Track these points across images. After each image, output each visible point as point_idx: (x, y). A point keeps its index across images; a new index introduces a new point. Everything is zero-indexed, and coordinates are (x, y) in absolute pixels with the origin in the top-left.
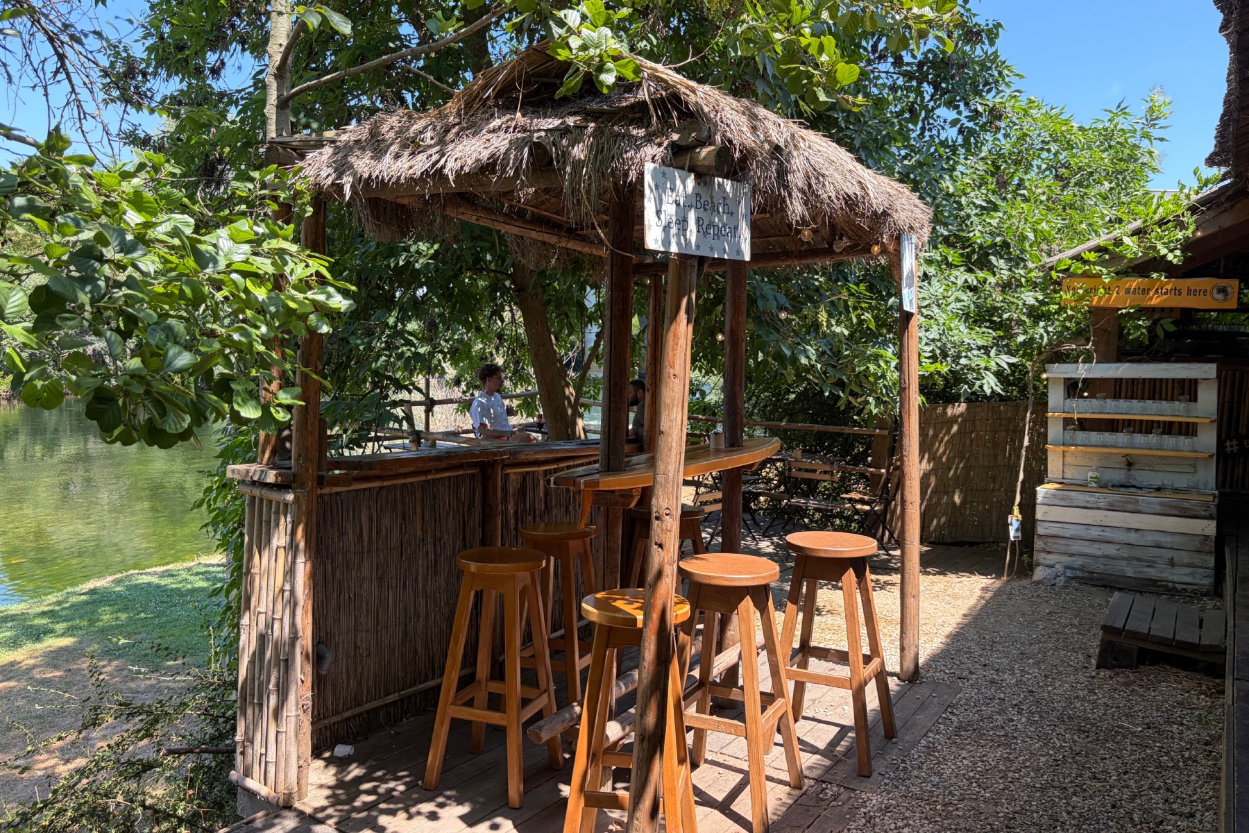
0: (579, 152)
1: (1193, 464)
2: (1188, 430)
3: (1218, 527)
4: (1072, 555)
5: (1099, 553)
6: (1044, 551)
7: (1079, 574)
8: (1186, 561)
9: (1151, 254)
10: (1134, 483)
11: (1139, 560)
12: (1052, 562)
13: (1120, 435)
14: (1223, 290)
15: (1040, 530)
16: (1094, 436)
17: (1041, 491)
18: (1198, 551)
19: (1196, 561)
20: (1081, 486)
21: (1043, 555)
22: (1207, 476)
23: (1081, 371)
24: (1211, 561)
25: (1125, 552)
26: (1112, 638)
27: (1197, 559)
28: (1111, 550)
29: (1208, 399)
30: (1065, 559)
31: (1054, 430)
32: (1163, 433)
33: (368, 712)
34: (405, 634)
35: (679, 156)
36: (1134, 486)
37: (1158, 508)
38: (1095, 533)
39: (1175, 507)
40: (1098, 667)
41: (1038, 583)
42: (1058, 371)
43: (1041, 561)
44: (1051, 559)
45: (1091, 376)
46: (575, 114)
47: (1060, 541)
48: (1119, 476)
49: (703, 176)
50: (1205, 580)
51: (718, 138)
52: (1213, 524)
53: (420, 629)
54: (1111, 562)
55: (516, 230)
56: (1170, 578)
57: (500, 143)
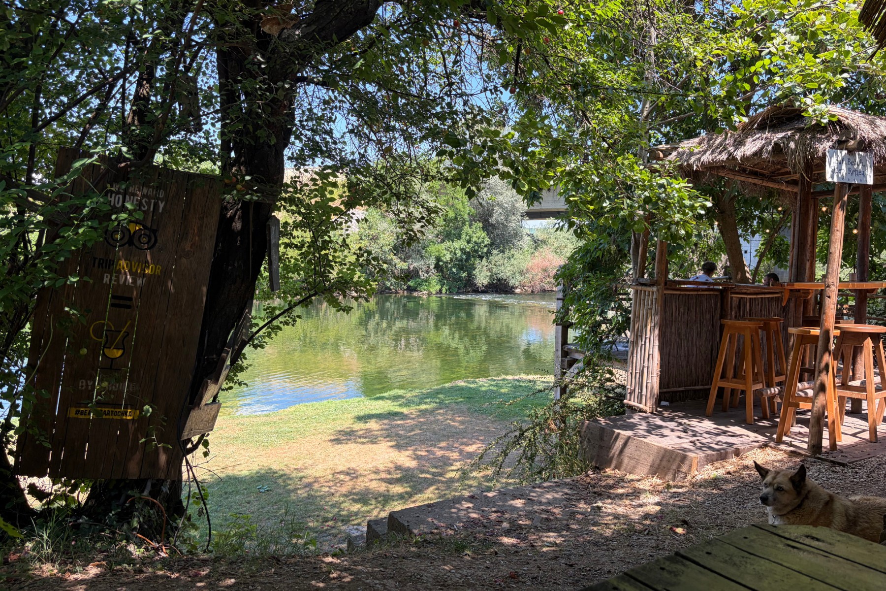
0: (792, 145)
33: (673, 392)
34: (688, 362)
35: (840, 144)
46: (790, 130)
49: (851, 152)
51: (858, 137)
53: (694, 361)
55: (742, 179)
57: (759, 144)
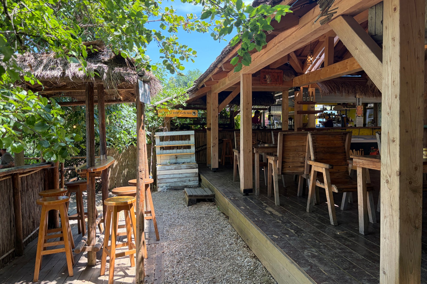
1: (190, 155)
2: (189, 147)
3: (199, 170)
4: (166, 183)
5: (173, 181)
6: (160, 183)
7: (169, 188)
8: (192, 180)
9: (179, 103)
10: (178, 162)
11: (182, 181)
12: (162, 186)
13: (174, 150)
14: (194, 113)
15: (158, 177)
16: (168, 151)
17: (158, 167)
18: (195, 177)
19: (195, 179)
20: (166, 165)
21: (159, 184)
22: (194, 158)
23: (164, 134)
24: (198, 178)
25: (179, 180)
26: (190, 198)
27: (194, 179)
28: (175, 180)
29: (192, 139)
30: (165, 184)
31: (158, 150)
32: (184, 149)
36: (178, 163)
37: (186, 167)
38: (172, 176)
39: (189, 167)
40: (188, 206)
41: (160, 192)
42: (158, 135)
43: (159, 186)
44: (162, 185)
45: (167, 135)
47: (163, 180)
48: (174, 161)
49: (144, 83)
50: (196, 183)
52: (197, 169)
54: (176, 183)
56: (189, 184)
